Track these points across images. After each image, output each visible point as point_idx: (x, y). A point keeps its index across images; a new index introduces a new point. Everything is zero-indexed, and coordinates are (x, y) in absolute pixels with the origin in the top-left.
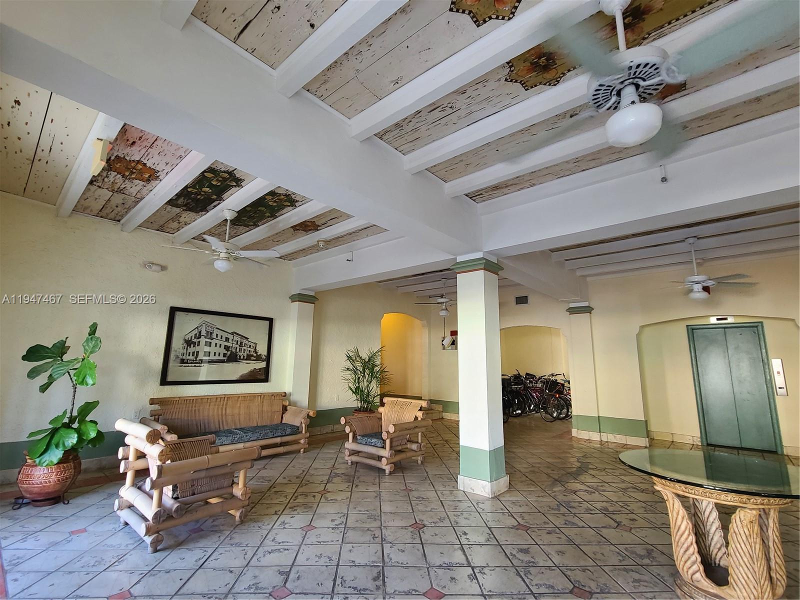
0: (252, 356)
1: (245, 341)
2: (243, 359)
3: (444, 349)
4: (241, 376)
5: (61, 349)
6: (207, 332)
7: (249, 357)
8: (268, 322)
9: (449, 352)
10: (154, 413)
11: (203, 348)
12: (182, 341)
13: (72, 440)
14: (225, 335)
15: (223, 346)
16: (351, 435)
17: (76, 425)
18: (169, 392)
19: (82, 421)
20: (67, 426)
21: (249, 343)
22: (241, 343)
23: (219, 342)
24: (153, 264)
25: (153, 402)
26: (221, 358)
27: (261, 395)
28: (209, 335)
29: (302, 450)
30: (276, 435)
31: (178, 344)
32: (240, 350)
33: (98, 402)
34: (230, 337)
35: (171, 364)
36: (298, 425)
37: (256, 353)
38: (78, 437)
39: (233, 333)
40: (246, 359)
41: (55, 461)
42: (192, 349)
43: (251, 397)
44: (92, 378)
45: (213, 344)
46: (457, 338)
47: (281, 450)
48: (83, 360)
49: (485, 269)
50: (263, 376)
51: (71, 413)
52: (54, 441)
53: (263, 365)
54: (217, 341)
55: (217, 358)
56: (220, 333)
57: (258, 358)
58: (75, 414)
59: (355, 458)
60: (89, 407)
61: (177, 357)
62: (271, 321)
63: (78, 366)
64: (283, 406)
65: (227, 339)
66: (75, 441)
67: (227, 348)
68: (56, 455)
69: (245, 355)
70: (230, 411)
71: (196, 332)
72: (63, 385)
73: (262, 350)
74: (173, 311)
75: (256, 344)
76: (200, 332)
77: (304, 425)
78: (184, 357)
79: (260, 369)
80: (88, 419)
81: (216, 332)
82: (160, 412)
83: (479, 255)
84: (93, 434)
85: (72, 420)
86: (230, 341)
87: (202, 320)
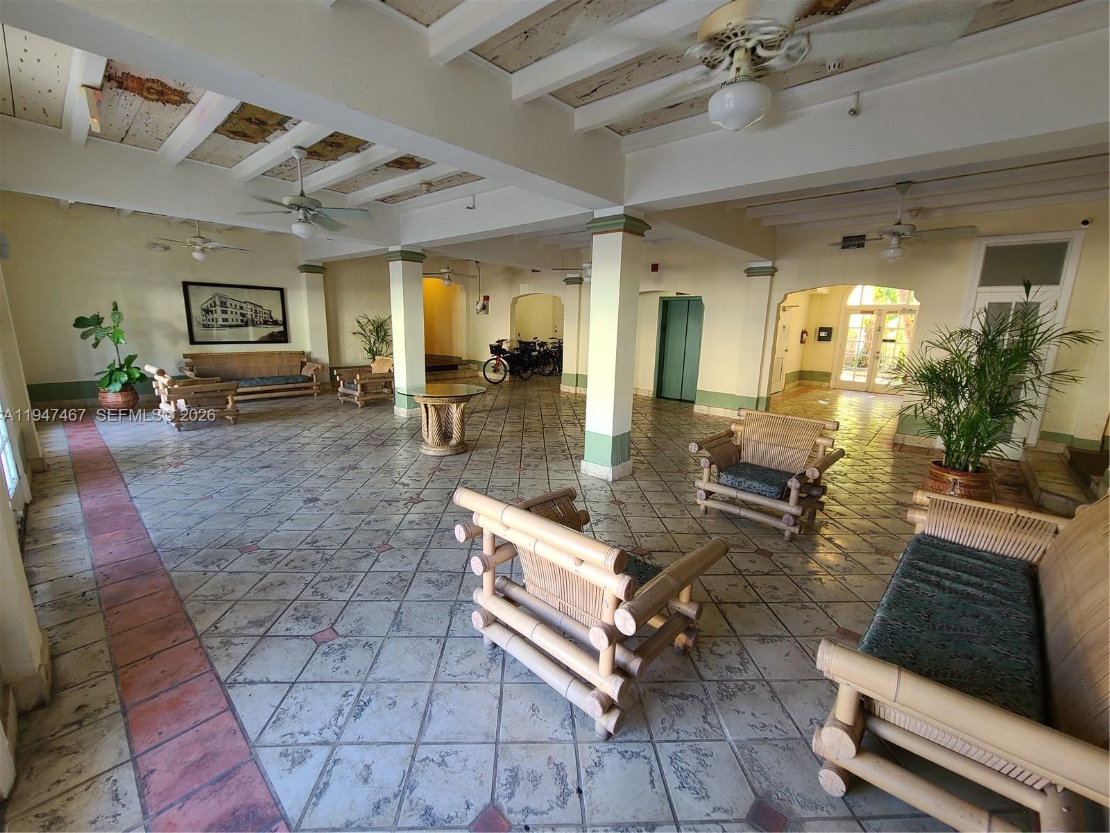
0: (269, 321)
1: (259, 309)
2: (260, 324)
3: (478, 313)
4: (261, 338)
5: (97, 320)
6: (221, 302)
7: (266, 322)
8: (279, 292)
9: (482, 315)
10: (188, 364)
11: (219, 316)
12: (200, 310)
13: (125, 378)
14: (238, 304)
15: (239, 314)
16: (341, 382)
17: (125, 369)
18: (197, 349)
19: (129, 367)
20: (120, 369)
21: (264, 311)
22: (256, 311)
23: (234, 310)
24: (156, 244)
25: (185, 356)
26: (239, 323)
27: (280, 354)
28: (223, 304)
29: (316, 394)
30: (289, 382)
31: (197, 313)
32: (256, 317)
33: (136, 356)
34: (243, 305)
35: (195, 328)
36: (310, 376)
37: (272, 319)
38: (128, 376)
39: (245, 303)
40: (263, 324)
41: (118, 390)
42: (210, 317)
43: (272, 354)
44: (124, 340)
45: (229, 312)
46: (488, 303)
47: (296, 393)
48: (114, 327)
49: (402, 260)
50: (283, 337)
51: (119, 361)
52: (113, 378)
53: (281, 329)
54: (232, 310)
55: (235, 323)
56: (234, 303)
57: (275, 323)
58: (123, 362)
59: (344, 398)
60: (130, 359)
61: (199, 323)
62: (282, 290)
63: (112, 331)
64: (301, 362)
65: (241, 308)
66: (126, 378)
67: (243, 315)
68: (118, 387)
69: (262, 320)
70: (252, 364)
71: (211, 302)
72: (107, 343)
73: (278, 316)
74: (186, 285)
75: (270, 311)
76: (214, 302)
77: (314, 376)
78: (205, 323)
79: (279, 332)
80: (133, 365)
81: (229, 302)
82: (192, 364)
83: (398, 248)
84: (138, 375)
85: (122, 366)
86: (244, 309)
87: (214, 291)
